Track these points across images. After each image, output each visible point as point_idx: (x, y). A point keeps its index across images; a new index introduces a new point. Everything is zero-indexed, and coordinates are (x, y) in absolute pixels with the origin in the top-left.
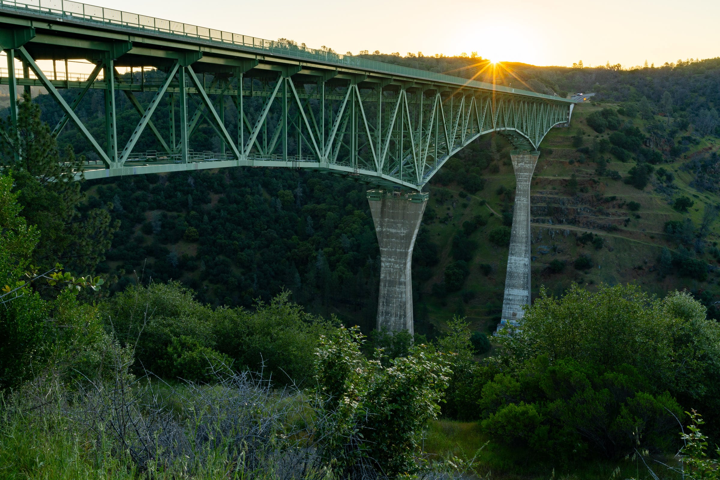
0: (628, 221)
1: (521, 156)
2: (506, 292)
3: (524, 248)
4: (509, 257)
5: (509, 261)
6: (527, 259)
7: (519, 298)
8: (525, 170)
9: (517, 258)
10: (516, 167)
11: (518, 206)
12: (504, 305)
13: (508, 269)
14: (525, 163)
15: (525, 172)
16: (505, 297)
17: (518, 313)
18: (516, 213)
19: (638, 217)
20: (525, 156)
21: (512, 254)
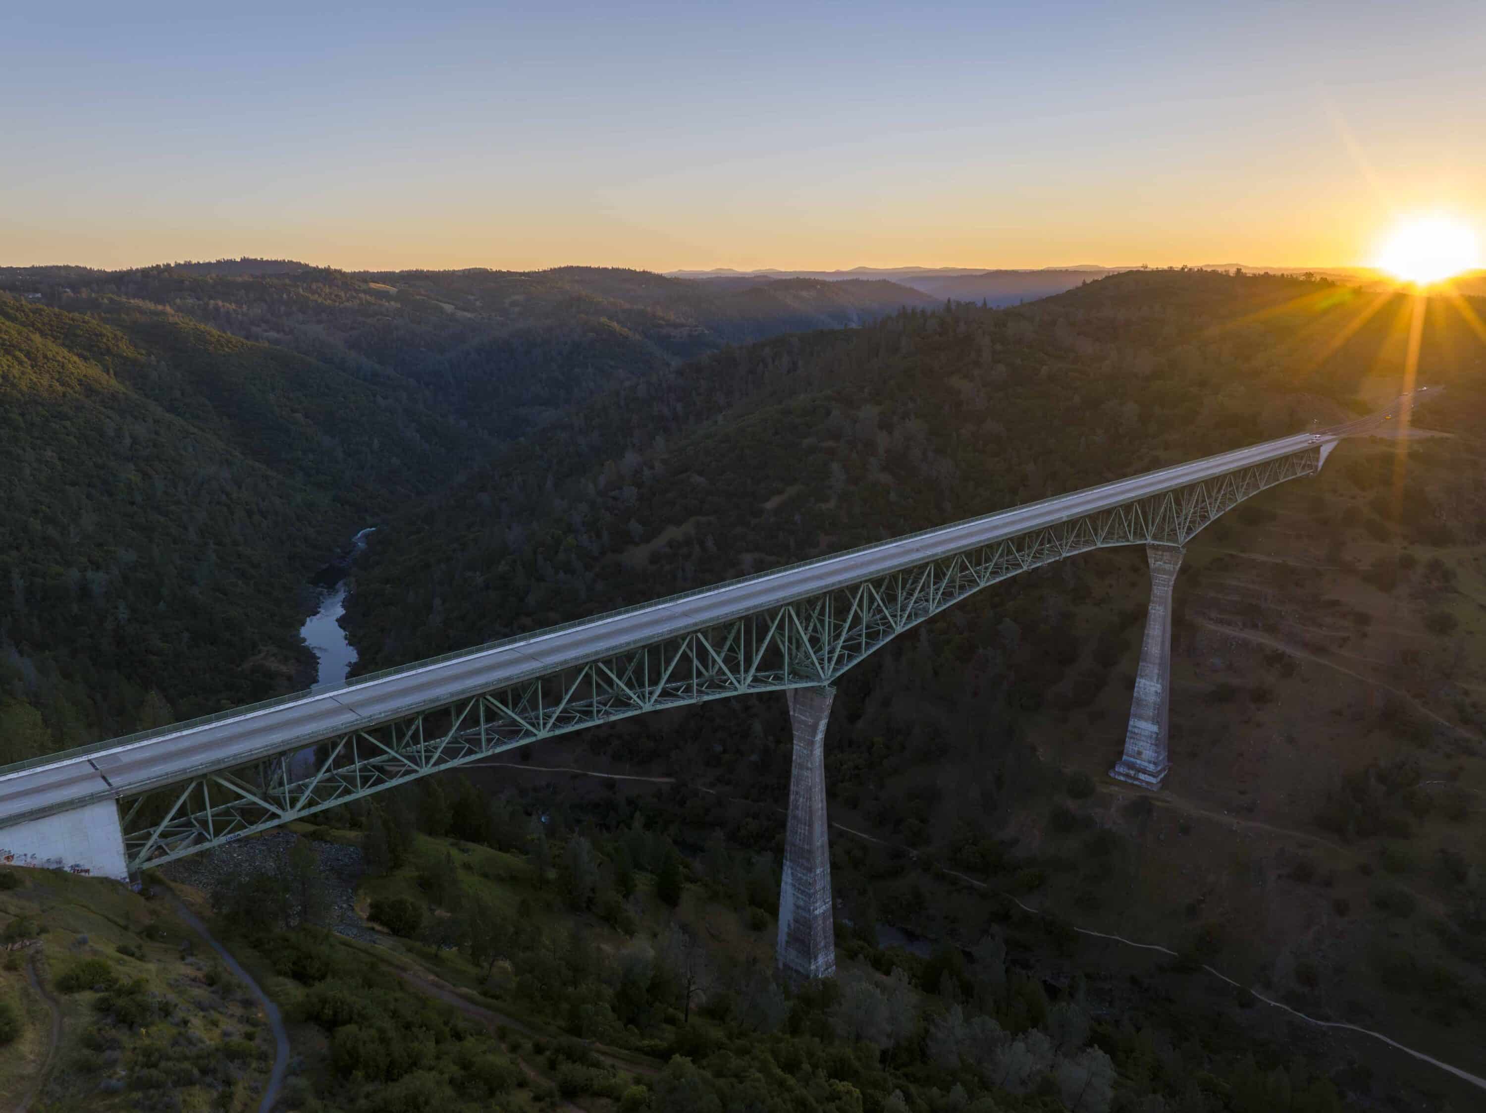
0: (1345, 640)
1: (1160, 553)
2: (1131, 723)
3: (1156, 671)
4: (1138, 680)
5: (1137, 685)
6: (1159, 686)
7: (1147, 733)
8: (1165, 572)
9: (1148, 683)
10: (1152, 566)
11: (1153, 616)
12: (1127, 739)
13: (1135, 695)
14: (1165, 563)
15: (1164, 574)
16: (1130, 728)
17: (1144, 752)
18: (1150, 624)
19: (1365, 635)
20: (1165, 554)
21: (1142, 677)
